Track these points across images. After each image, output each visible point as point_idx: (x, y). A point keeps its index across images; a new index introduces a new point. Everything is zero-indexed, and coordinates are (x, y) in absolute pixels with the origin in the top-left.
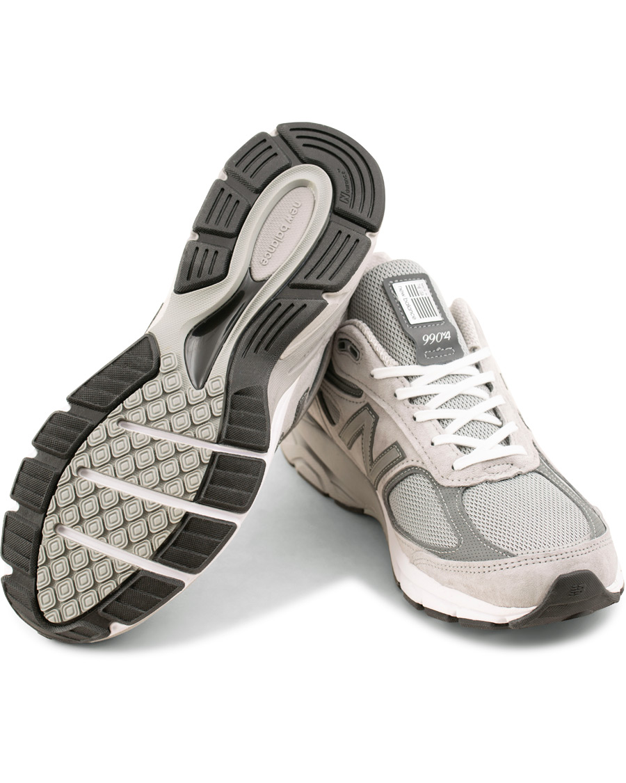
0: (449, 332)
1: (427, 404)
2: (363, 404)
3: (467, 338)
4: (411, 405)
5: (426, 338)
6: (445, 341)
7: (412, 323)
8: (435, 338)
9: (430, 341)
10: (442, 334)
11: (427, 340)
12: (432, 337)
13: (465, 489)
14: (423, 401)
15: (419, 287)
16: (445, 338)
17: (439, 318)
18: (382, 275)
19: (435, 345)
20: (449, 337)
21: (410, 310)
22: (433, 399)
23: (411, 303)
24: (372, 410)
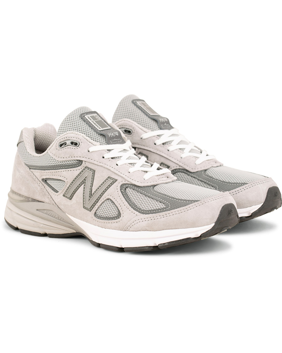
7: (99, 130)
8: (113, 134)
9: (111, 136)
13: (154, 187)
18: (78, 114)
19: (113, 138)
24: (90, 168)
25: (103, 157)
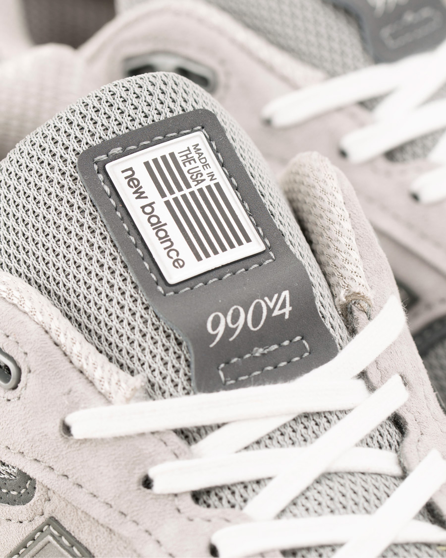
0: (286, 294)
1: (249, 509)
2: (39, 521)
3: (329, 270)
4: (201, 510)
5: (216, 324)
6: (275, 323)
7: (171, 281)
8: (245, 318)
9: (229, 331)
10: (266, 303)
11: (221, 329)
12: (235, 318)
14: (238, 500)
15: (189, 160)
16: (276, 313)
17: (256, 246)
18: (72, 144)
19: (248, 339)
20: (288, 309)
21: (166, 239)
22: (265, 492)
23: (165, 216)
24: (68, 535)
25: (147, 483)
